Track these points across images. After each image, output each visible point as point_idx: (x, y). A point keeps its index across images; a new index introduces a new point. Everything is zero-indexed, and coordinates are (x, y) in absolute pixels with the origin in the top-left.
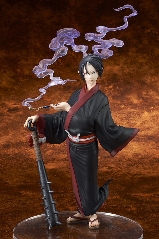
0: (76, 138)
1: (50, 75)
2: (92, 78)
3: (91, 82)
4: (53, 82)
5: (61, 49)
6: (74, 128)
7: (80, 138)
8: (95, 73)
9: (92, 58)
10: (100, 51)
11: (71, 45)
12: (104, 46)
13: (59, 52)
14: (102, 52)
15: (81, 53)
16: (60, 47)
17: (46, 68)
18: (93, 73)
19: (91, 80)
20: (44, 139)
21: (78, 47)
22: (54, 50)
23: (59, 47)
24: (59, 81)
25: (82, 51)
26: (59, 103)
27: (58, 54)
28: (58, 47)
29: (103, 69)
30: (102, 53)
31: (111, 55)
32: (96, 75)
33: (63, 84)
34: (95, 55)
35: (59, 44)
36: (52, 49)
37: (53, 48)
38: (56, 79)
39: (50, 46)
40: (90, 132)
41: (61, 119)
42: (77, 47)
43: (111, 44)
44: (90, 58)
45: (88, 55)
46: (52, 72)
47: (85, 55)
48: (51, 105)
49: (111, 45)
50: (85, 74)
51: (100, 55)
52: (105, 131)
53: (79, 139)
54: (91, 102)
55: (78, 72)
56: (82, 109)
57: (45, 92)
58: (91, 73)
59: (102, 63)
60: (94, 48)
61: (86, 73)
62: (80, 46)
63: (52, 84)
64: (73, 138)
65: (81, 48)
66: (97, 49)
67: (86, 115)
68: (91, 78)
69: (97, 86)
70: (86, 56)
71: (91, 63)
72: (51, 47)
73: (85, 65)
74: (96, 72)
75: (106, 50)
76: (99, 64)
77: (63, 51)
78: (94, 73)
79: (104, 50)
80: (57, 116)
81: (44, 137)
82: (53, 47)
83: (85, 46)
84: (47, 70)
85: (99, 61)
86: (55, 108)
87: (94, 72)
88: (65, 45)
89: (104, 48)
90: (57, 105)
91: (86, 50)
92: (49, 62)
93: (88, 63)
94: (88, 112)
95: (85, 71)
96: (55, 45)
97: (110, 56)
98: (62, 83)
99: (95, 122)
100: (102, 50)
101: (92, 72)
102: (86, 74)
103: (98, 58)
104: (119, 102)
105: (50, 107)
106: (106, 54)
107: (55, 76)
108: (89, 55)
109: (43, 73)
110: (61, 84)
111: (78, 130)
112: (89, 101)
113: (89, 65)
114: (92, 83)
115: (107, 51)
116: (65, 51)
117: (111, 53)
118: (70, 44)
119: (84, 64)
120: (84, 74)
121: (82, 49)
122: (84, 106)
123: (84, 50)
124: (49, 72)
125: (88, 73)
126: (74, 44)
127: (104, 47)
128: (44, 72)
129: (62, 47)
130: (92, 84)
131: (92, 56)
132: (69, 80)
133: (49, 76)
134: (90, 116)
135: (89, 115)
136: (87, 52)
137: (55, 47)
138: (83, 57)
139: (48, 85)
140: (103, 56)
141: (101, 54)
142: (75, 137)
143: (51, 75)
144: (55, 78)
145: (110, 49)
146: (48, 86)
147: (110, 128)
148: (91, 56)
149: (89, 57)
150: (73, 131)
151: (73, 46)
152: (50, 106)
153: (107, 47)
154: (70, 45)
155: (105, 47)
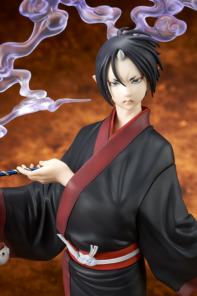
0: (87, 257)
1: (21, 83)
2: (129, 94)
3: (129, 104)
4: (26, 104)
5: (49, 17)
6: (81, 230)
7: (96, 257)
8: (139, 80)
9: (132, 42)
10: (151, 21)
11: (77, 6)
12: (162, 8)
13: (45, 23)
14: (156, 25)
15: (103, 27)
16: (49, 12)
17: (10, 67)
18: (134, 80)
19: (128, 99)
20: (3, 254)
21: (94, 12)
22: (33, 18)
23: (45, 10)
24: (43, 100)
25: (105, 21)
26: (41, 163)
27: (44, 28)
28: (43, 11)
29: (160, 71)
30: (158, 28)
31: (180, 33)
32: (142, 88)
33: (53, 110)
34: (139, 32)
35: (44, 4)
36: (27, 15)
37: (30, 14)
38: (34, 95)
39: (21, 9)
40: (125, 243)
41: (49, 200)
42: (92, 12)
43: (180, 3)
44: (125, 41)
45: (120, 32)
46: (25, 77)
47: (113, 32)
48: (18, 168)
49: (181, 6)
50: (112, 84)
51: (151, 33)
52: (163, 237)
53: (94, 259)
54: (128, 159)
55: (94, 77)
56: (103, 181)
57: (3, 131)
58: (128, 82)
59: (158, 54)
60: (136, 15)
61: (114, 81)
62: (101, 9)
63: (24, 110)
64: (79, 254)
65: (102, 14)
66: (143, 17)
67: (115, 198)
68: (128, 96)
69: (145, 115)
70: (114, 35)
71: (128, 55)
72: (26, 11)
73: (113, 59)
74: (142, 78)
75: (169, 18)
76: (149, 56)
77: (55, 22)
78: (136, 81)
79: (162, 18)
80: (39, 193)
81: (3, 247)
82: (29, 10)
83: (113, 10)
84: (12, 72)
85: (149, 48)
86: (29, 177)
87: (136, 79)
88: (61, 6)
89: (163, 13)
90: (35, 168)
91: (115, 18)
92: (19, 51)
93: (120, 54)
94: (120, 188)
95: (111, 76)
96: (36, 6)
97: (177, 34)
98: (50, 107)
99: (139, 215)
100: (156, 19)
101: (131, 79)
102: (115, 84)
103: (148, 42)
104: (176, 115)
105: (16, 173)
106: (167, 29)
107: (33, 86)
108: (124, 32)
109: (4, 78)
110: (47, 110)
111: (92, 237)
112: (122, 156)
113: (124, 59)
114: (129, 107)
115: (169, 22)
116: (61, 21)
117: (182, 27)
118: (75, 3)
119: (110, 58)
120: (110, 85)
121: (104, 17)
122: (108, 172)
123: (110, 19)
124: (18, 77)
125: (119, 80)
126: (83, 3)
127: (162, 11)
128: (6, 75)
129: (54, 11)
130: (130, 111)
131: (131, 34)
132: (67, 100)
133: (18, 87)
134: (125, 200)
135: (123, 197)
136: (117, 25)
137: (35, 12)
138: (108, 38)
139: (14, 111)
140: (160, 36)
141: (155, 29)
142: (84, 254)
143: (23, 84)
144: (32, 93)
145: (178, 16)
146: (14, 115)
147: (178, 231)
148: (127, 34)
149: (122, 37)
150: (79, 238)
151: (82, 7)
152: (15, 170)
153: (171, 13)
154: (75, 5)
155: (166, 12)
